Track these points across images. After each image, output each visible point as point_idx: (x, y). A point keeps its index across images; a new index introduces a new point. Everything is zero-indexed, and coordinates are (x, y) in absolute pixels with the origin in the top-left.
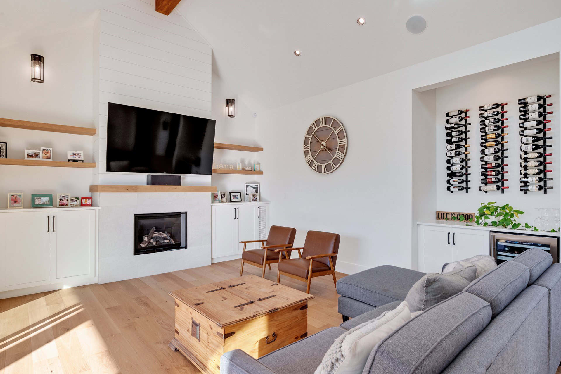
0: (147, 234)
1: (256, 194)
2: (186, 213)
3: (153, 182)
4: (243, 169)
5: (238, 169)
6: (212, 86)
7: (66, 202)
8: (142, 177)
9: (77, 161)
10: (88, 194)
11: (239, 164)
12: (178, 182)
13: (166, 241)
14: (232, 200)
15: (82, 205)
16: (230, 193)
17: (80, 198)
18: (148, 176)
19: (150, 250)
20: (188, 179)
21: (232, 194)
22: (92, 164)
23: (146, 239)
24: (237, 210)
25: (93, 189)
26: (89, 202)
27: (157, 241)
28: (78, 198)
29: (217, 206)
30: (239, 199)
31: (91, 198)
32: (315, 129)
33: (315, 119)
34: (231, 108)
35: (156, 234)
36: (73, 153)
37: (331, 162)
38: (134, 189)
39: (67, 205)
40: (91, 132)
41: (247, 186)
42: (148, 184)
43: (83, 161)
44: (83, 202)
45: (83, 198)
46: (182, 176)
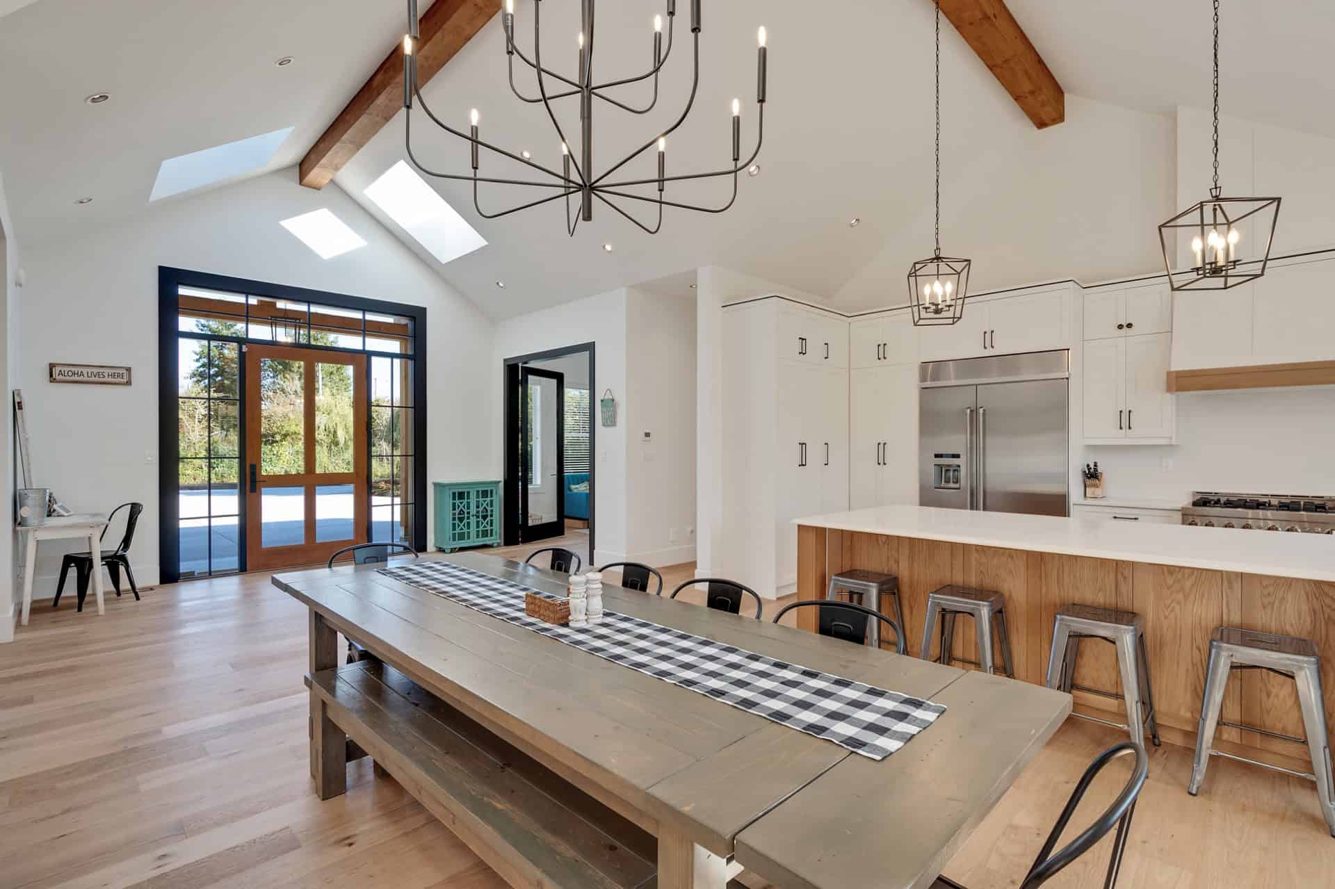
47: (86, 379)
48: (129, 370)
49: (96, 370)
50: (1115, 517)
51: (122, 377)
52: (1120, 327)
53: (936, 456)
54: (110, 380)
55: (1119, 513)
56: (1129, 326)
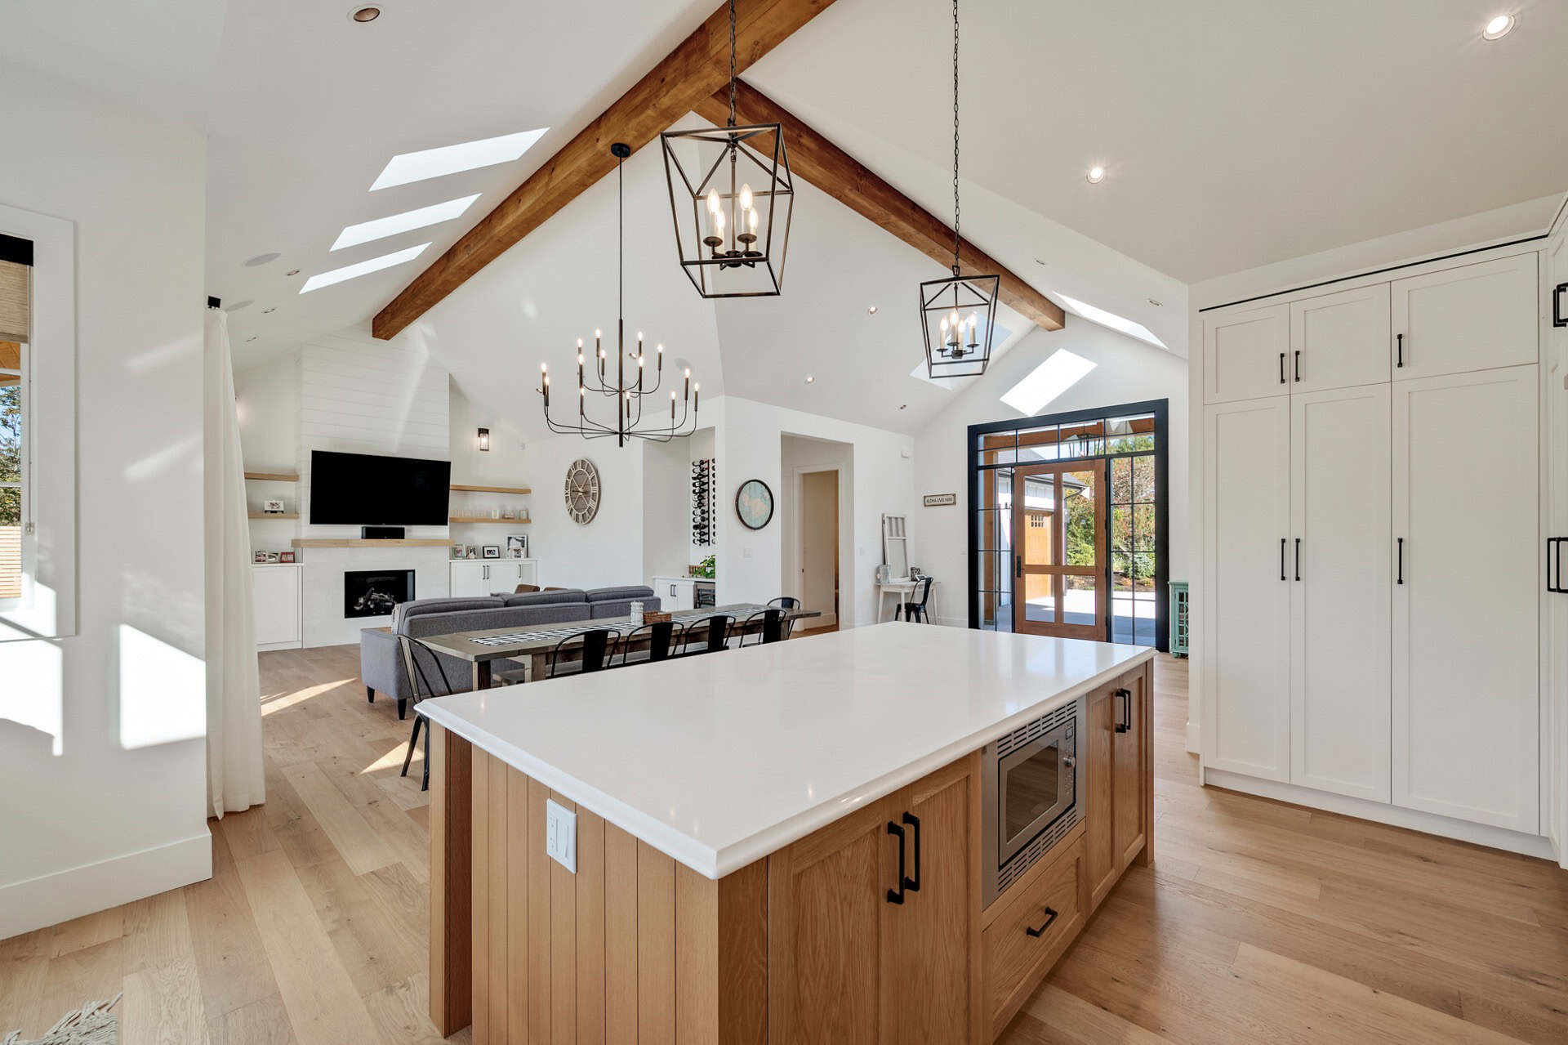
0: (362, 595)
1: (521, 548)
2: (414, 571)
3: (370, 534)
4: (503, 517)
5: (493, 518)
6: (450, 417)
7: (263, 558)
8: (356, 530)
9: (276, 512)
10: (290, 550)
11: (495, 511)
12: (400, 534)
13: (387, 604)
14: (486, 556)
15: (282, 562)
16: (483, 548)
17: (279, 555)
18: (362, 528)
19: (366, 612)
20: (415, 532)
21: (486, 549)
22: (294, 514)
23: (361, 600)
24: (486, 568)
25: (296, 543)
26: (291, 558)
27: (375, 604)
28: (277, 554)
29: (459, 565)
30: (497, 555)
31: (293, 553)
32: (574, 472)
33: (574, 461)
34: (484, 440)
35: (375, 596)
36: (271, 504)
37: (586, 511)
38: (345, 543)
39: (264, 561)
40: (294, 477)
41: (509, 538)
42: (362, 538)
43: (283, 512)
44: (284, 559)
45: (282, 553)
46: (406, 527)
47: (937, 503)
48: (954, 495)
49: (941, 497)
51: (951, 500)
54: (946, 502)
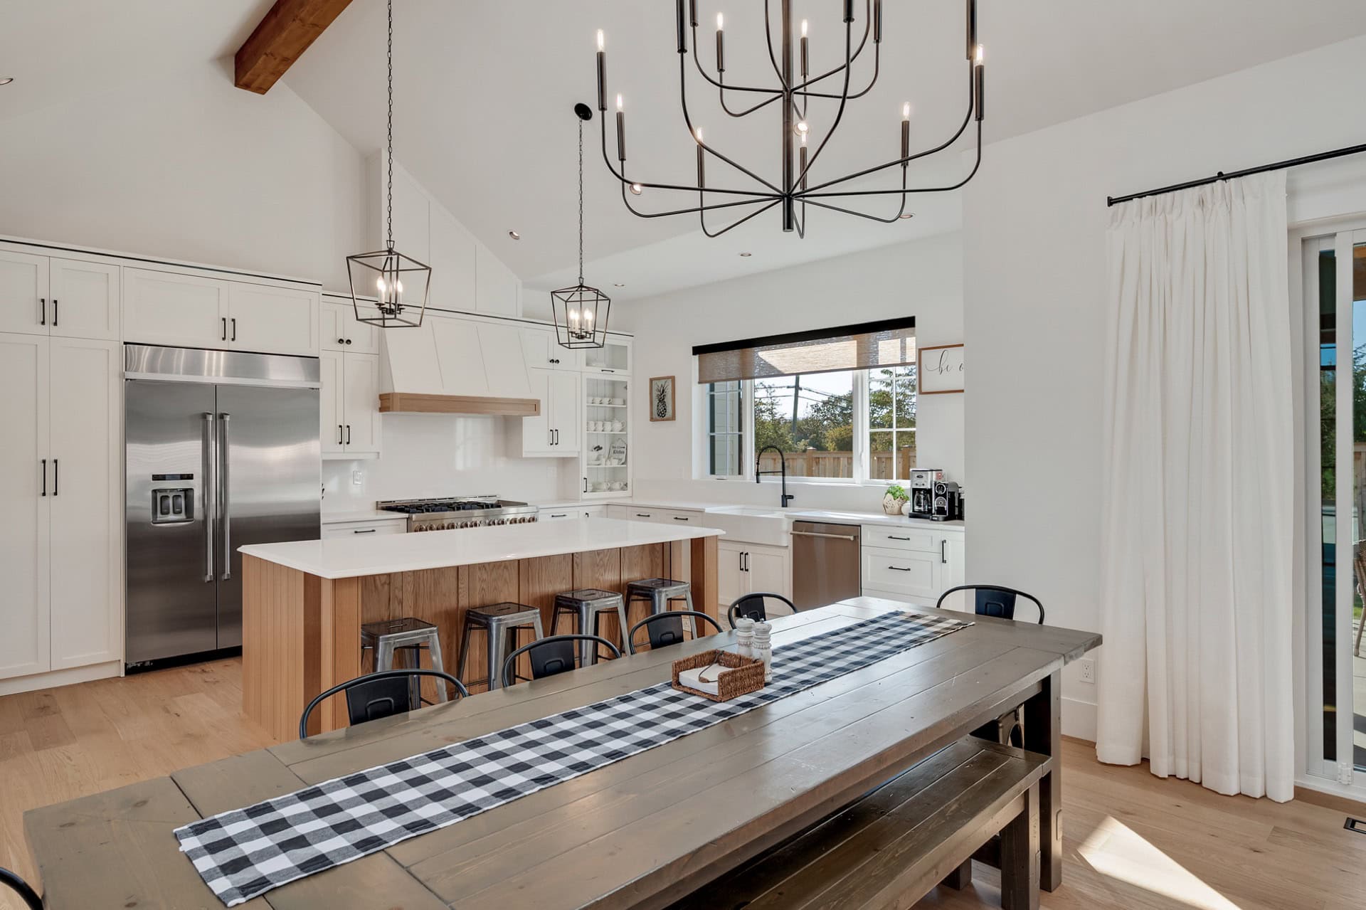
50: (356, 532)
52: (341, 341)
53: (156, 478)
55: (359, 527)
56: (349, 342)
